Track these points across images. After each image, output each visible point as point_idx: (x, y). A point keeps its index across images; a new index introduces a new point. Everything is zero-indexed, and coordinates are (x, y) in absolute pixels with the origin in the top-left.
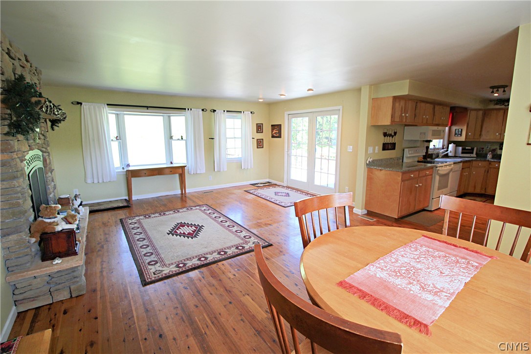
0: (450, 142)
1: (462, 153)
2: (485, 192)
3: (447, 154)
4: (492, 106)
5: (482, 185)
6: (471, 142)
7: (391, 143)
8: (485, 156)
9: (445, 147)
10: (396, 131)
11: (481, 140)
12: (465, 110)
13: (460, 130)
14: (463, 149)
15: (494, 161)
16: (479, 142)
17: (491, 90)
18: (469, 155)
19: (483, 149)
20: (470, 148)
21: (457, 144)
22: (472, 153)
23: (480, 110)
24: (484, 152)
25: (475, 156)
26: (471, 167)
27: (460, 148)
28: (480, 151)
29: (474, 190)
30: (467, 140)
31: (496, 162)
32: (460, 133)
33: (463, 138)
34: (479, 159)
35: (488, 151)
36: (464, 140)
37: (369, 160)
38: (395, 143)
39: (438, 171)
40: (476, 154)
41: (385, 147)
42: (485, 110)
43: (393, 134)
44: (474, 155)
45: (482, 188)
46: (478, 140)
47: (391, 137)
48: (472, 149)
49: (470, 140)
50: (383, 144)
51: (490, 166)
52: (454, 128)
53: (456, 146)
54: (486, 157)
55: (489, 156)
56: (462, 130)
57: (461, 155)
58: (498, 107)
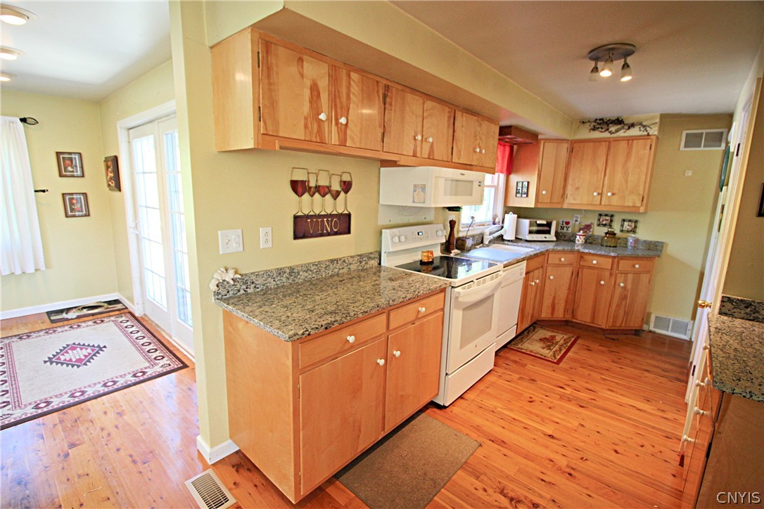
0: (508, 209)
1: (531, 232)
2: (573, 317)
3: (502, 236)
4: (585, 134)
5: (566, 302)
6: (547, 210)
7: (331, 216)
8: (571, 240)
9: (497, 220)
10: (346, 178)
11: (565, 206)
12: (532, 138)
13: (526, 184)
14: (531, 225)
15: (590, 254)
16: (562, 209)
17: (592, 64)
18: (543, 236)
19: (567, 223)
20: (544, 222)
21: (521, 213)
22: (549, 232)
23: (563, 140)
24: (570, 230)
25: (555, 239)
26: (545, 265)
27: (526, 223)
28: (562, 228)
29: (552, 314)
30: (540, 206)
31: (593, 255)
32: (525, 190)
33: (529, 202)
34: (560, 248)
35: (577, 229)
36: (533, 206)
37: (218, 277)
38: (349, 216)
39: (457, 298)
40: (557, 234)
41: (304, 228)
42: (572, 141)
43: (336, 187)
44: (552, 237)
45: (566, 310)
46: (559, 206)
47: (328, 197)
48: (549, 225)
49: (545, 206)
50: (296, 218)
51: (582, 263)
52: (514, 178)
53: (518, 217)
54: (574, 241)
55: (580, 240)
56: (528, 183)
57: (529, 237)
58: (597, 135)
